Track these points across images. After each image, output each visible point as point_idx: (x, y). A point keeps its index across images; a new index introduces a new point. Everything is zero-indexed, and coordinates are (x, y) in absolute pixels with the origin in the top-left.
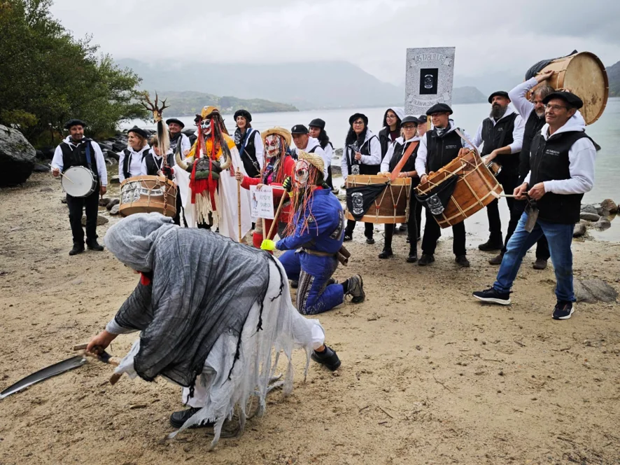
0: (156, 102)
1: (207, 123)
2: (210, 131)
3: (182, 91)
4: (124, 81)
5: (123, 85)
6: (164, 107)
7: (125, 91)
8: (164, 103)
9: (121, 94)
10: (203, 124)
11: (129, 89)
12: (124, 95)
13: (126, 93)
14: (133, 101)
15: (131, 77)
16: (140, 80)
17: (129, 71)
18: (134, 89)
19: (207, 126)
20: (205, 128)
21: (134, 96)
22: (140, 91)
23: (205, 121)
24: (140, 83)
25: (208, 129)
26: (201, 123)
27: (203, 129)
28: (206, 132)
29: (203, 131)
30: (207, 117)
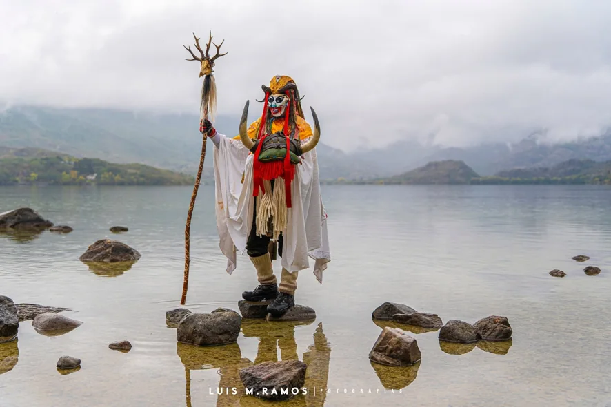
0: (208, 46)
1: (279, 100)
2: (282, 112)
6: (218, 56)
8: (218, 48)
10: (272, 100)
19: (278, 105)
20: (276, 107)
23: (275, 96)
25: (280, 109)
26: (269, 99)
27: (271, 108)
28: (276, 113)
29: (271, 111)
30: (280, 92)
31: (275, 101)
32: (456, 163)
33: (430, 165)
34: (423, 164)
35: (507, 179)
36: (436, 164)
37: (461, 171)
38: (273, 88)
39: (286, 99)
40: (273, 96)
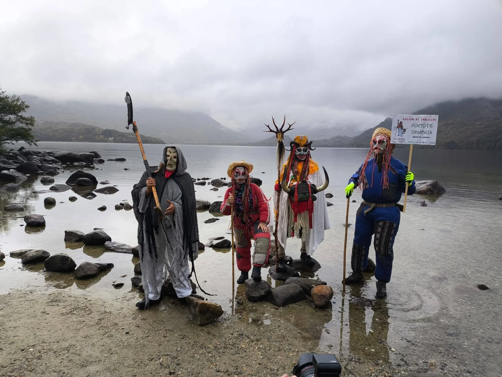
3: (73, 123)
4: (11, 106)
5: (9, 110)
6: (288, 129)
7: (10, 116)
9: (7, 118)
11: (14, 113)
12: (10, 119)
13: (13, 117)
14: (19, 125)
15: (18, 104)
16: (27, 107)
17: (16, 98)
18: (19, 114)
21: (19, 120)
22: (26, 117)
24: (26, 109)
26: (297, 149)
27: (300, 155)
28: (302, 158)
29: (298, 157)
30: (305, 146)
31: (302, 151)
38: (300, 143)
39: (308, 150)
40: (301, 148)
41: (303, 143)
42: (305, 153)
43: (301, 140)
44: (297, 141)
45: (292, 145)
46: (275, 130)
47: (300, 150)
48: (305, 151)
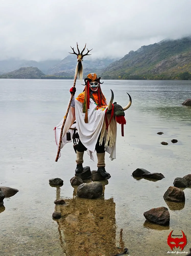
6: (87, 54)
26: (90, 84)
27: (93, 88)
28: (94, 90)
29: (92, 89)
30: (95, 81)
31: (94, 85)
32: (34, 68)
33: (21, 69)
34: (18, 68)
35: (58, 76)
36: (24, 69)
37: (36, 72)
38: (92, 79)
39: (98, 84)
40: (93, 82)
41: (94, 79)
42: (96, 86)
43: (93, 77)
44: (89, 78)
45: (86, 81)
46: (78, 53)
47: (92, 84)
48: (96, 84)
